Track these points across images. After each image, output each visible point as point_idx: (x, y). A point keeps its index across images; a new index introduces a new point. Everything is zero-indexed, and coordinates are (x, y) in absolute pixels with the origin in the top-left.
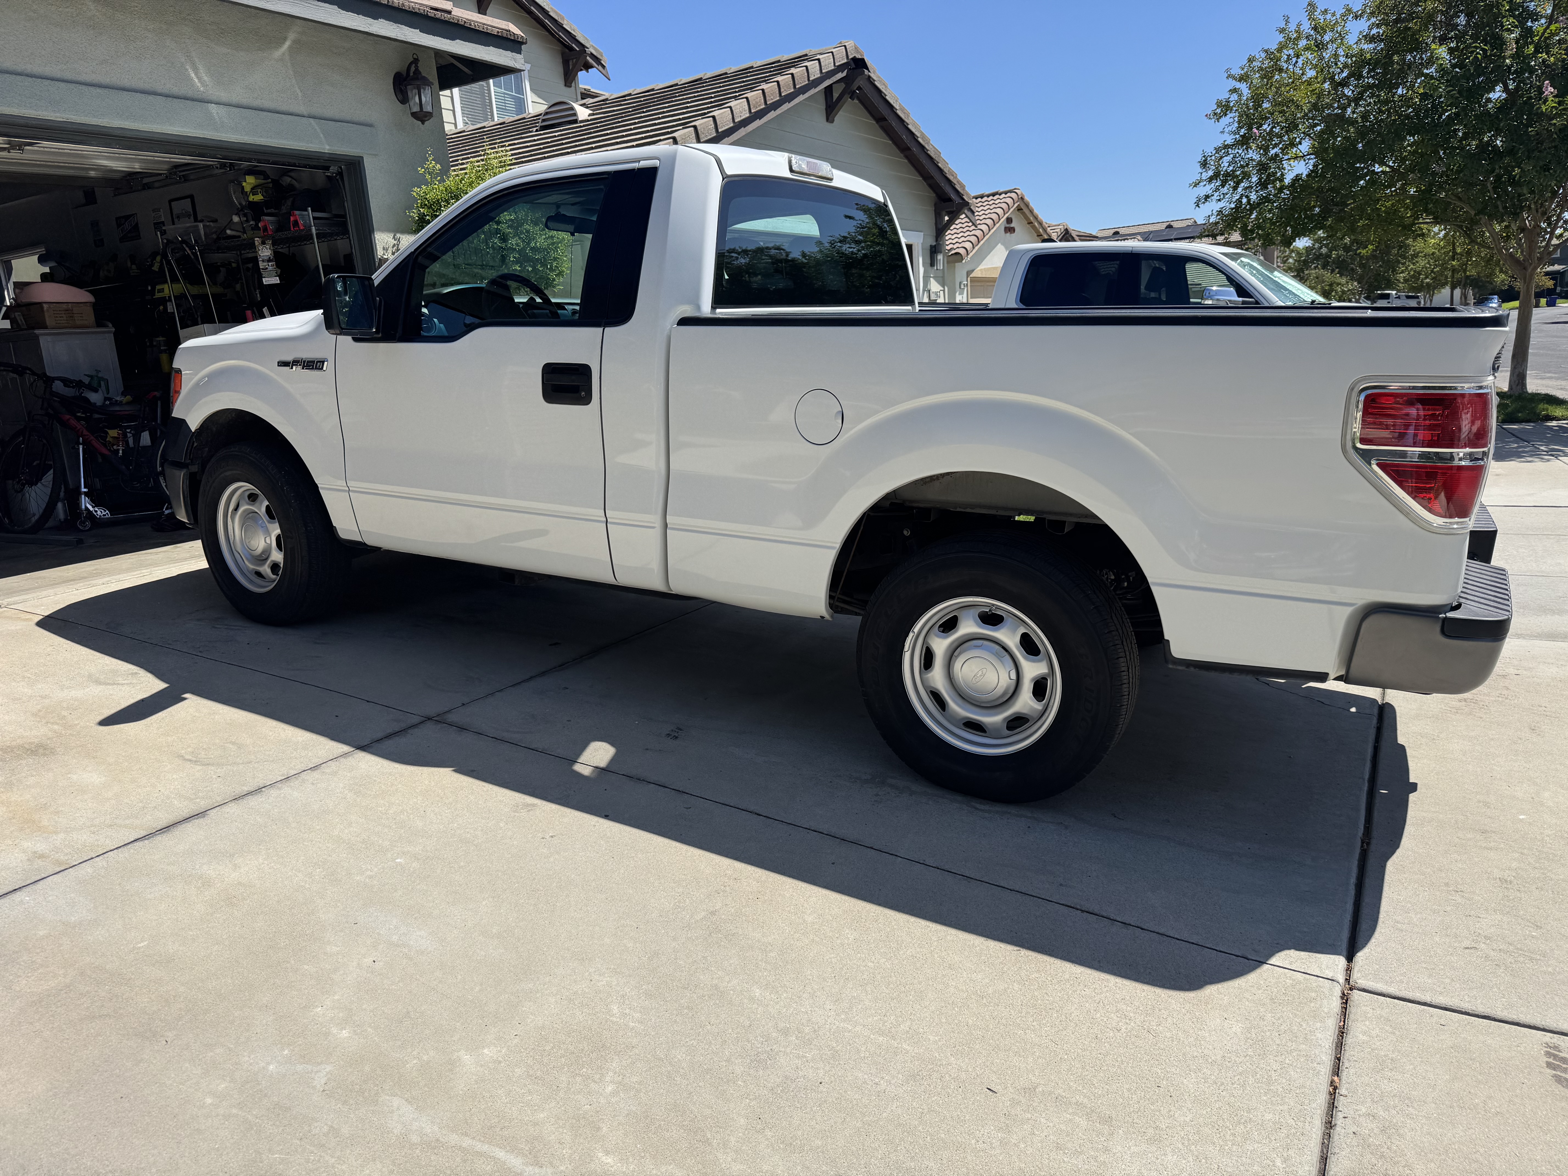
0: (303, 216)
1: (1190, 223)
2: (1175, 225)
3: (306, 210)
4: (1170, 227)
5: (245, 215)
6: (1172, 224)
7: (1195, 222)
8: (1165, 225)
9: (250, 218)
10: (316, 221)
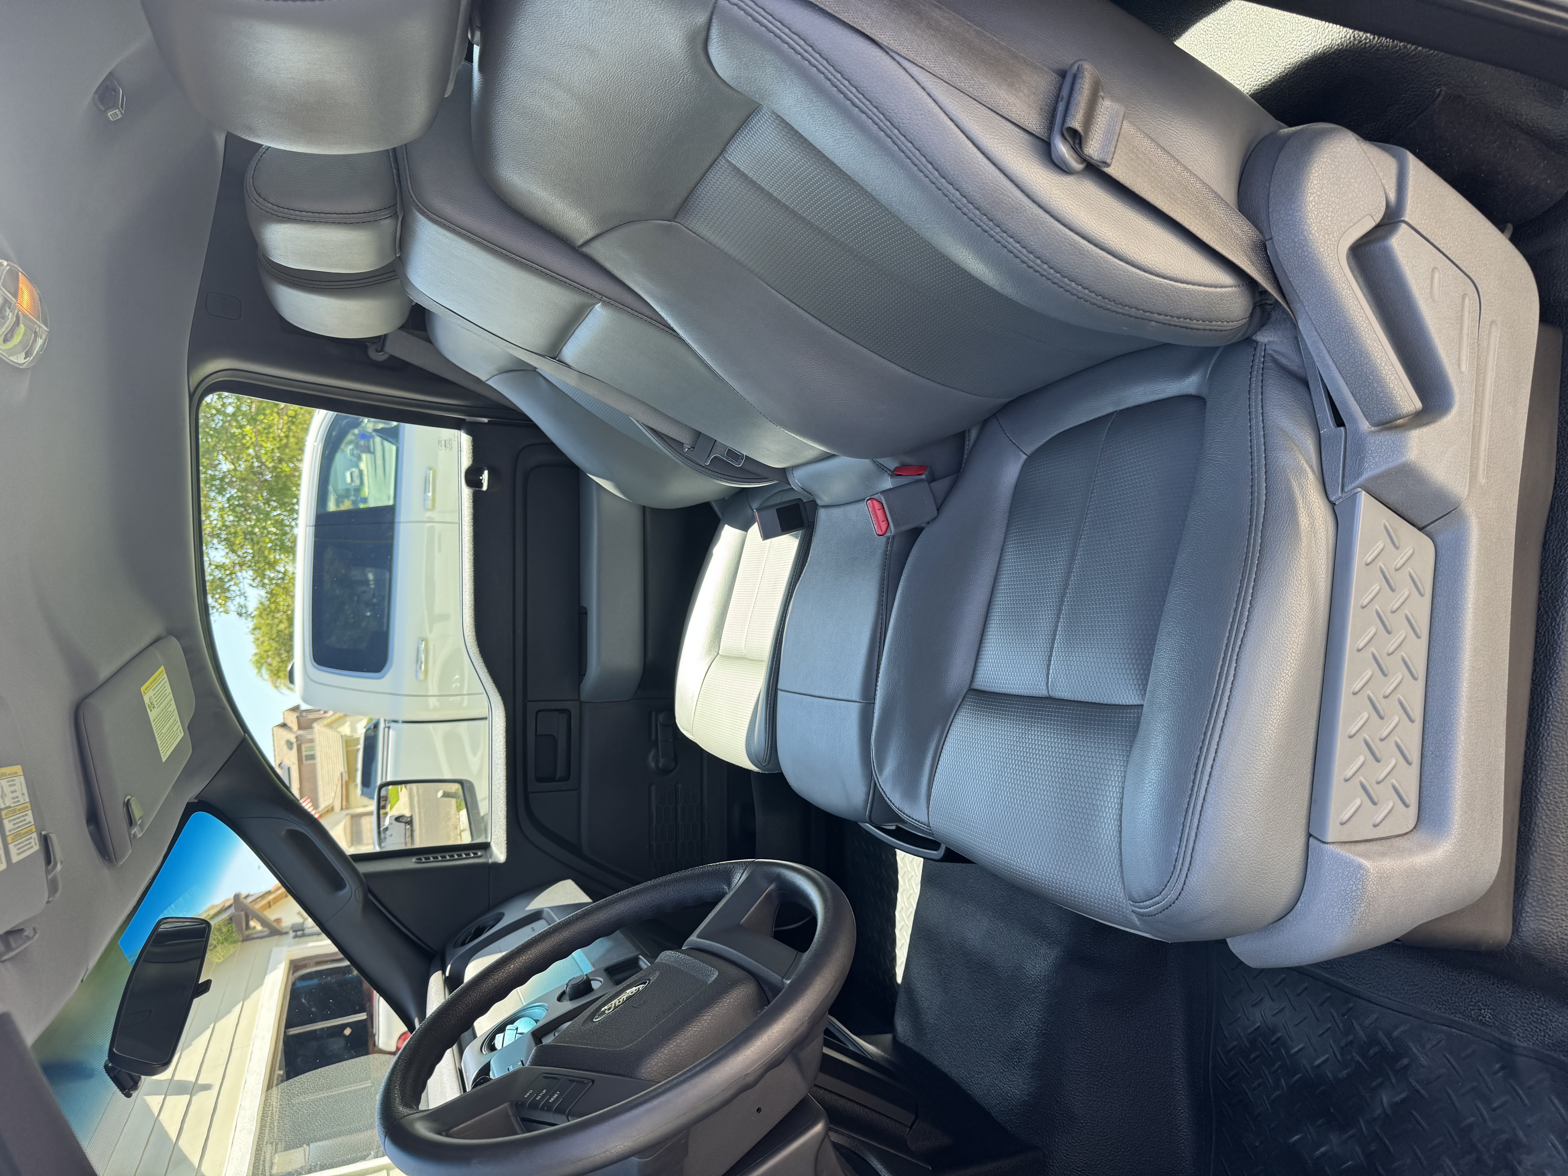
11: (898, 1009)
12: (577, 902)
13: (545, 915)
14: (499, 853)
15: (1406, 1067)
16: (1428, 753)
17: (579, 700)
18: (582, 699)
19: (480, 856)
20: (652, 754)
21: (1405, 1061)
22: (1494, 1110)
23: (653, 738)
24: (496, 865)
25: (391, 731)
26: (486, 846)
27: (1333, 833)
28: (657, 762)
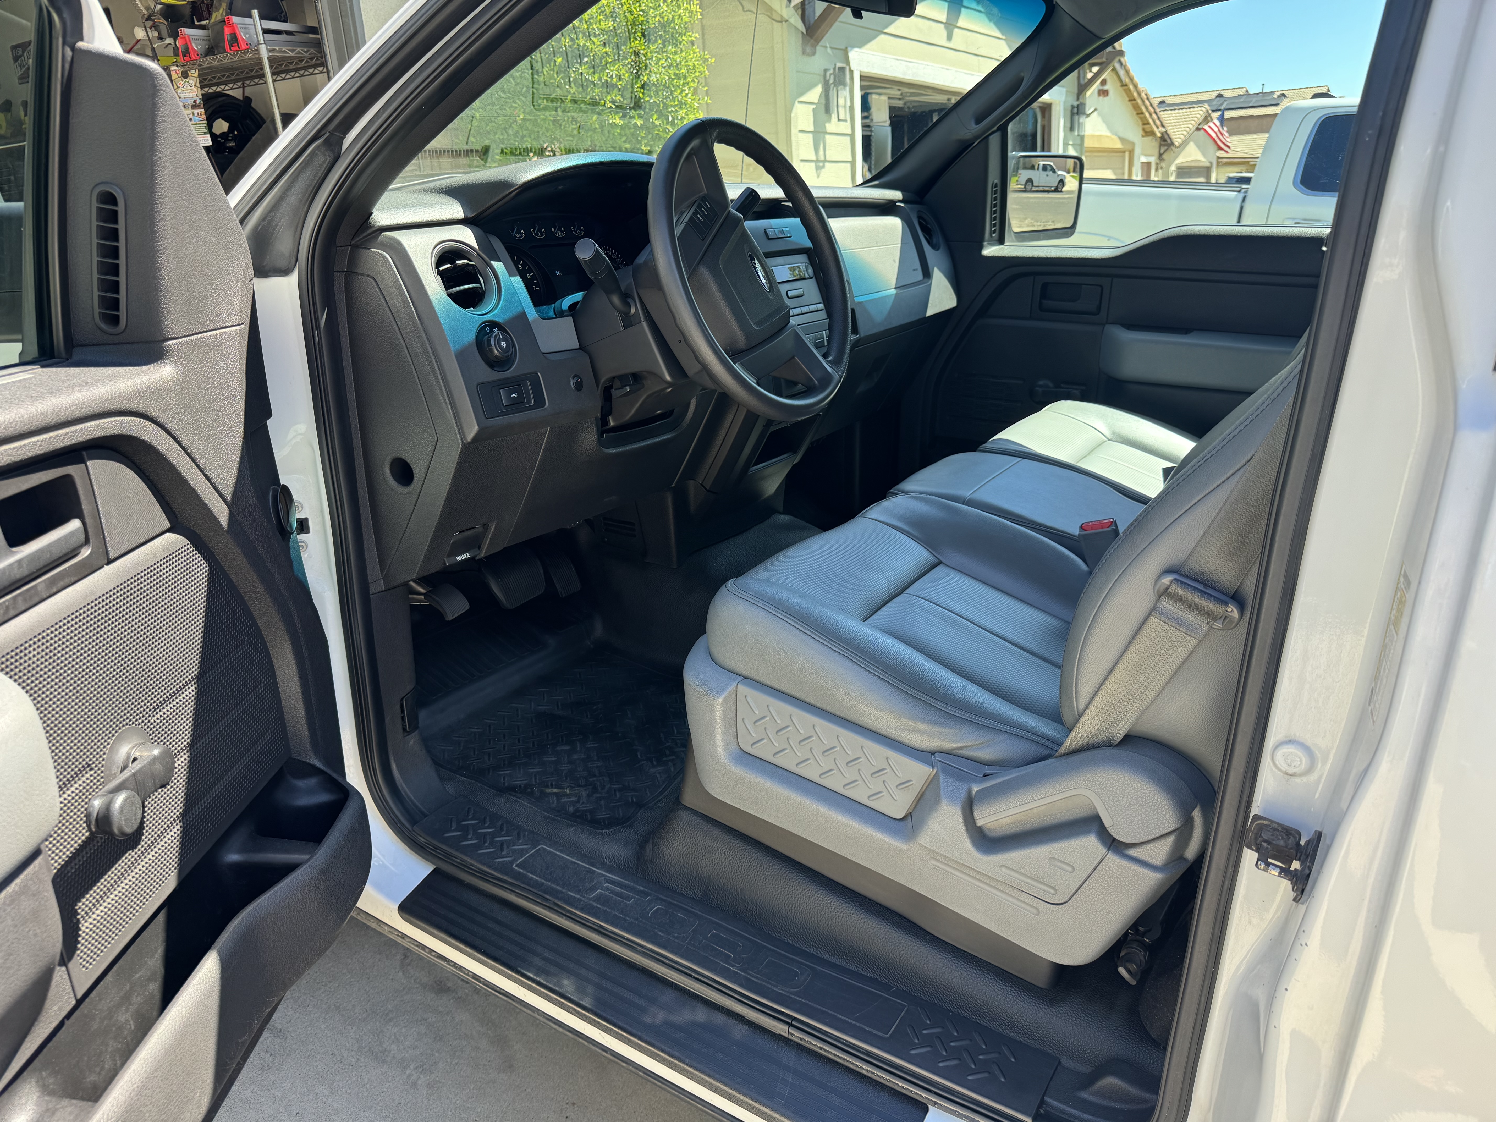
0: (246, 27)
1: (1242, 92)
2: (1226, 94)
3: (250, 16)
4: (1220, 96)
5: (155, 27)
6: (1222, 93)
7: (1247, 91)
8: (1216, 93)
9: (165, 33)
10: (269, 37)
11: (796, 519)
12: (929, 305)
13: (926, 280)
14: (990, 251)
15: (652, 762)
16: (778, 769)
17: (1107, 323)
18: (1107, 327)
19: (991, 235)
20: (1050, 384)
21: (655, 763)
22: (615, 791)
23: (1062, 385)
24: (981, 247)
25: (1236, 193)
26: (1001, 241)
27: (743, 689)
28: (1041, 386)
